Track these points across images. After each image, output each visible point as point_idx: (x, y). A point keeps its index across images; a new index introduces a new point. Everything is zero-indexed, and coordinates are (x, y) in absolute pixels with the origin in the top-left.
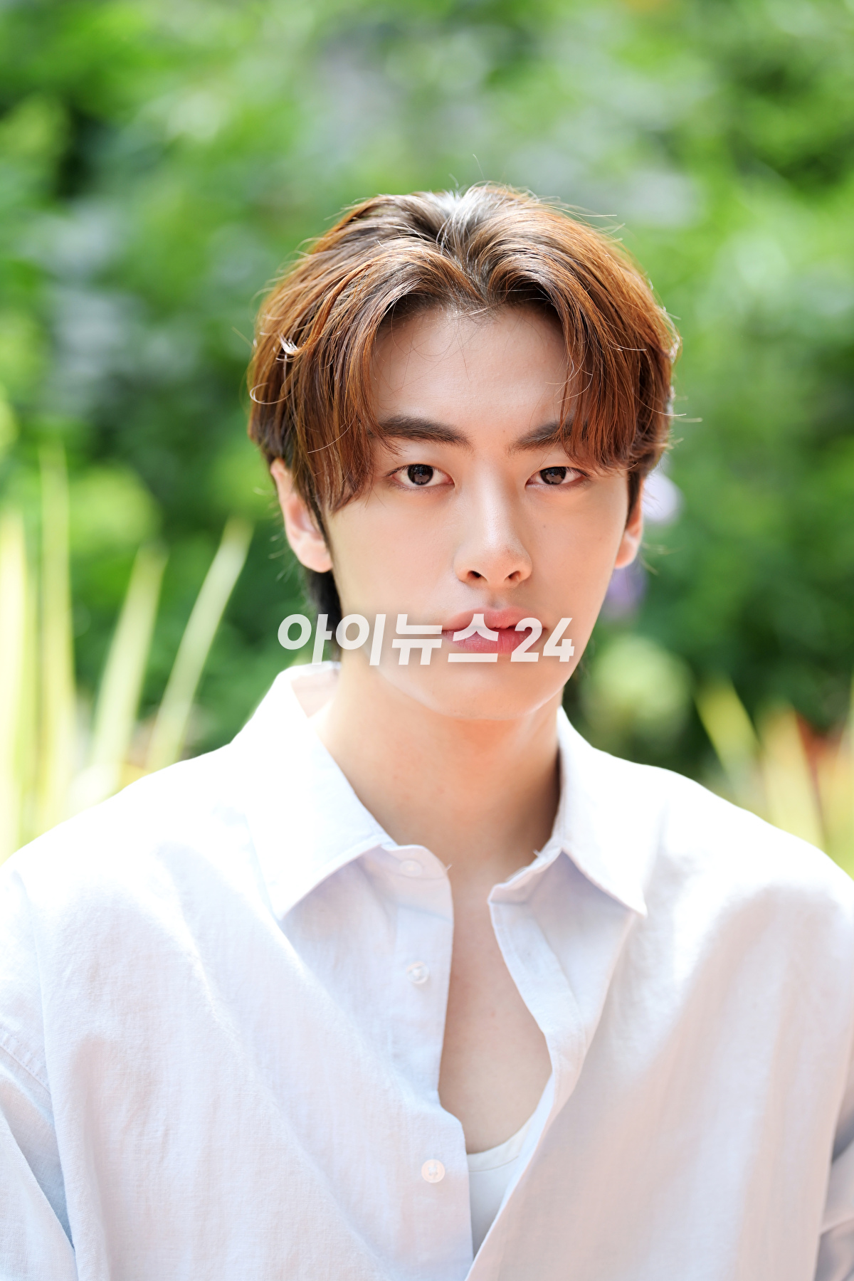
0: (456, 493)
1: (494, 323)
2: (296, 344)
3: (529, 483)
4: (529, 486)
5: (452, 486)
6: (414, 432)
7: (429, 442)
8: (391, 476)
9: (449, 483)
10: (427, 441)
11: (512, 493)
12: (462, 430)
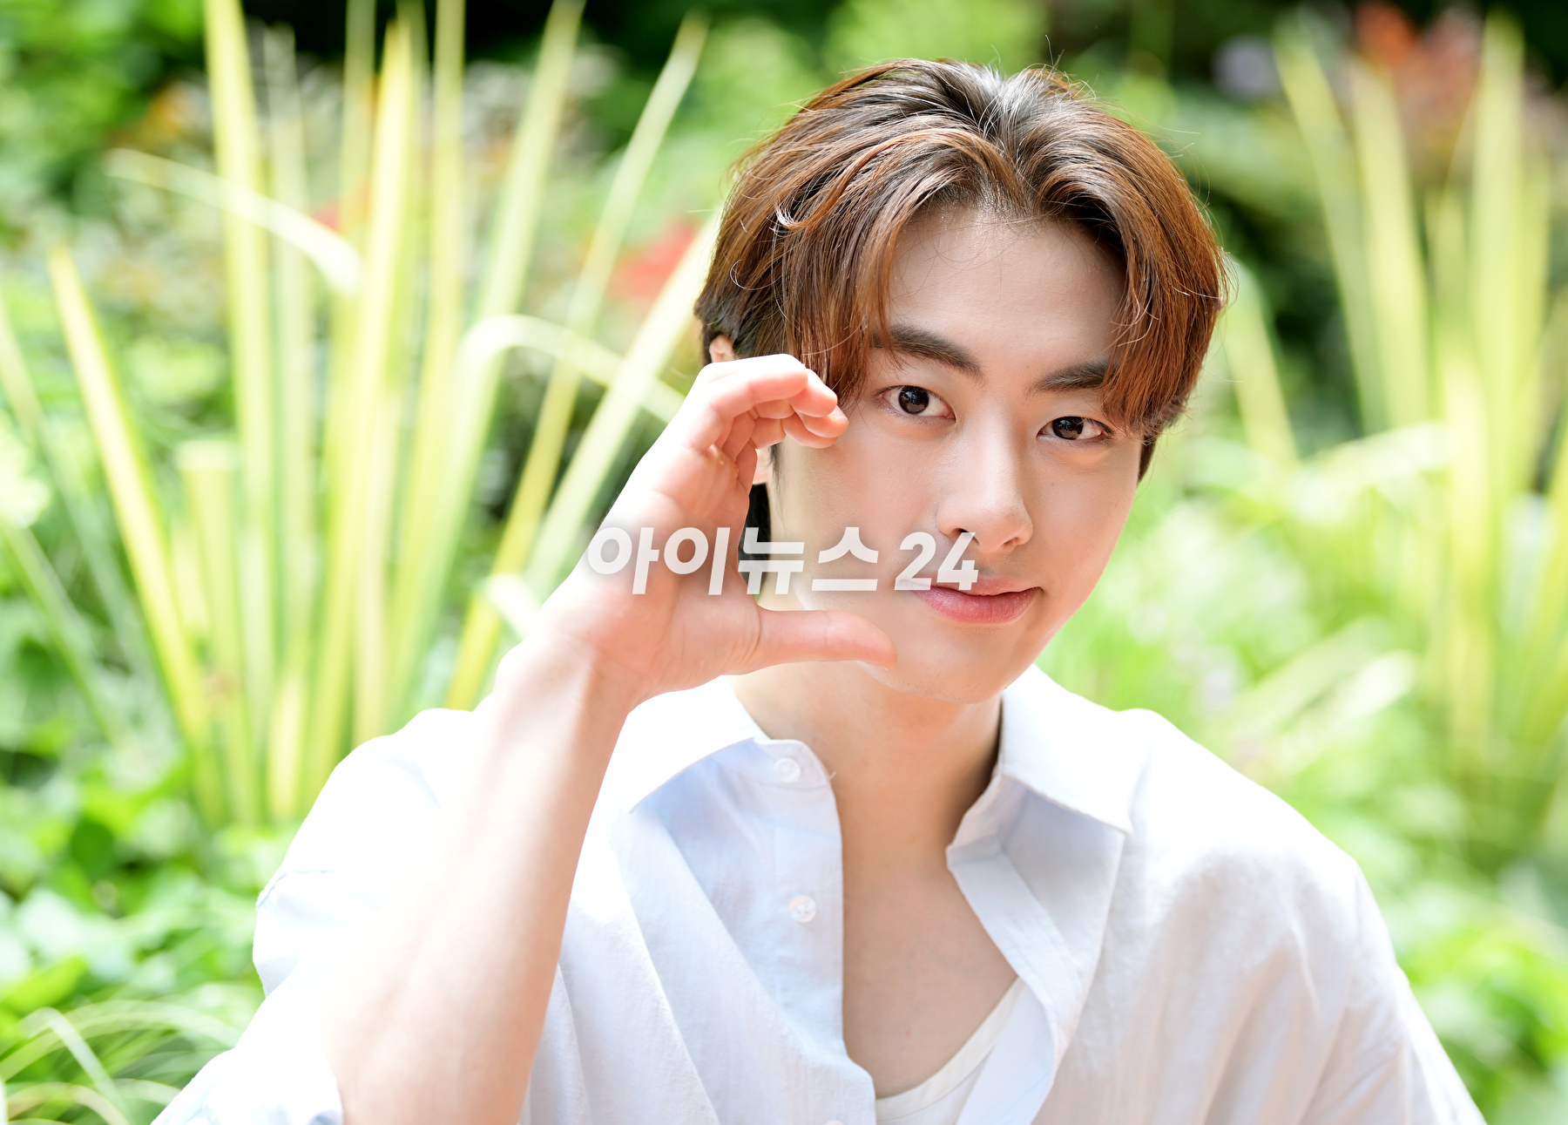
0: (958, 430)
1: (1033, 237)
2: (792, 216)
3: (1040, 433)
4: (1041, 438)
5: (952, 421)
6: (917, 346)
7: (934, 362)
8: (881, 396)
9: (950, 416)
10: (932, 360)
11: (1020, 442)
12: (976, 356)
